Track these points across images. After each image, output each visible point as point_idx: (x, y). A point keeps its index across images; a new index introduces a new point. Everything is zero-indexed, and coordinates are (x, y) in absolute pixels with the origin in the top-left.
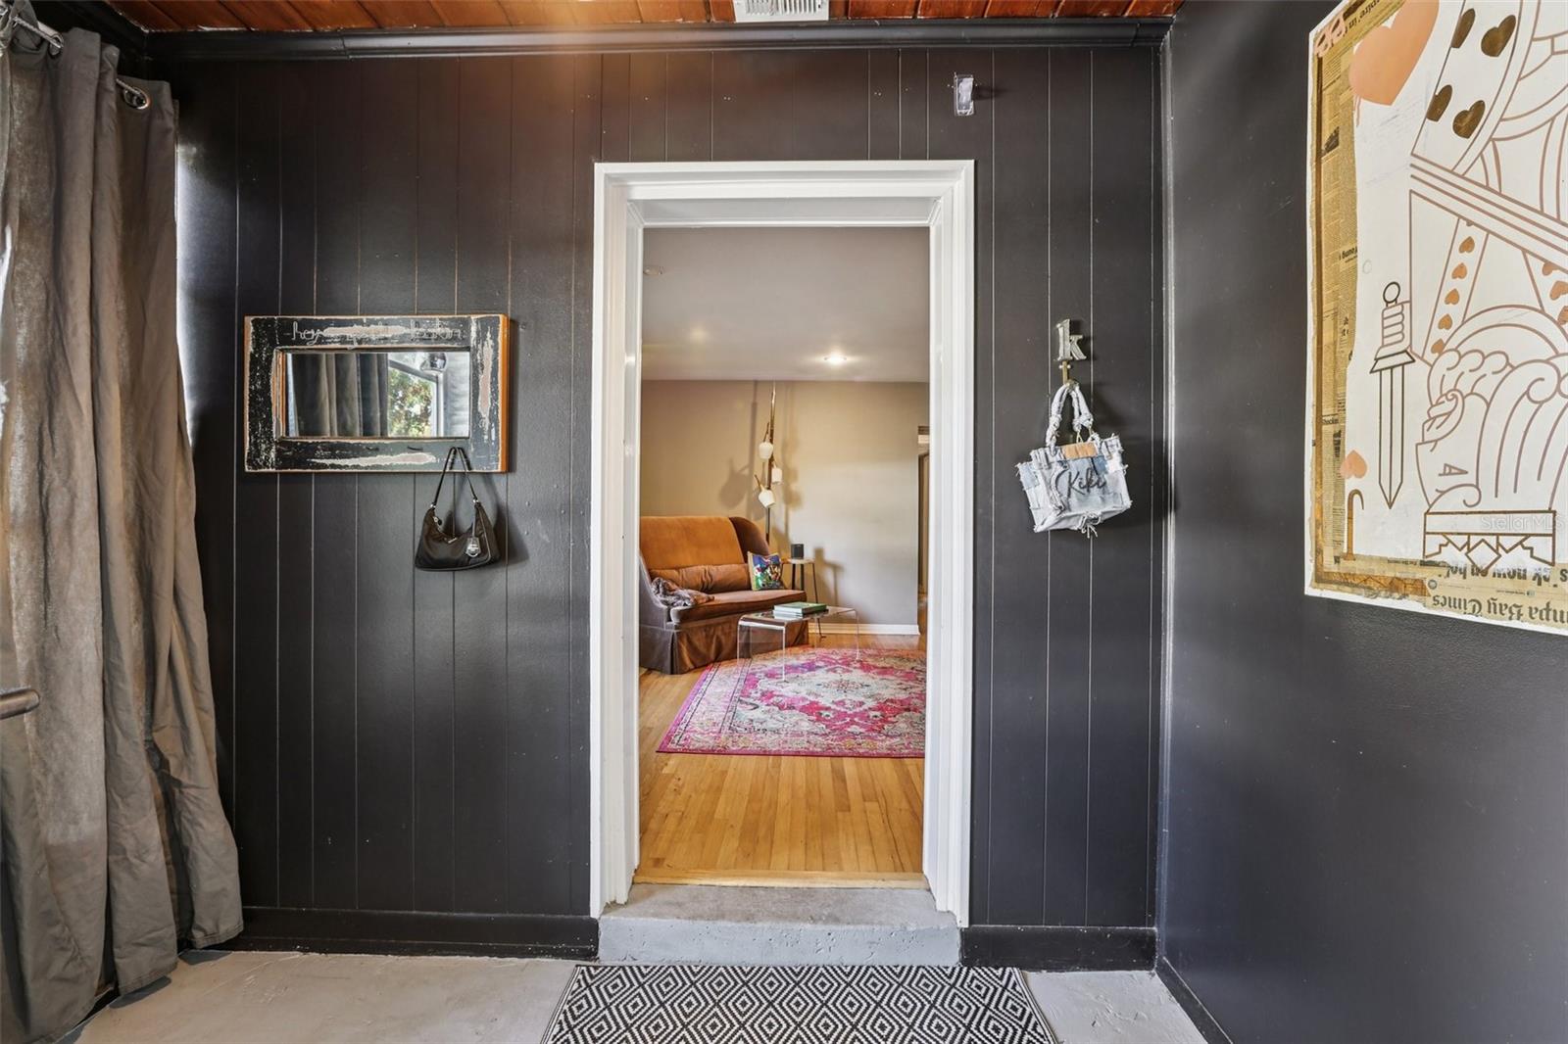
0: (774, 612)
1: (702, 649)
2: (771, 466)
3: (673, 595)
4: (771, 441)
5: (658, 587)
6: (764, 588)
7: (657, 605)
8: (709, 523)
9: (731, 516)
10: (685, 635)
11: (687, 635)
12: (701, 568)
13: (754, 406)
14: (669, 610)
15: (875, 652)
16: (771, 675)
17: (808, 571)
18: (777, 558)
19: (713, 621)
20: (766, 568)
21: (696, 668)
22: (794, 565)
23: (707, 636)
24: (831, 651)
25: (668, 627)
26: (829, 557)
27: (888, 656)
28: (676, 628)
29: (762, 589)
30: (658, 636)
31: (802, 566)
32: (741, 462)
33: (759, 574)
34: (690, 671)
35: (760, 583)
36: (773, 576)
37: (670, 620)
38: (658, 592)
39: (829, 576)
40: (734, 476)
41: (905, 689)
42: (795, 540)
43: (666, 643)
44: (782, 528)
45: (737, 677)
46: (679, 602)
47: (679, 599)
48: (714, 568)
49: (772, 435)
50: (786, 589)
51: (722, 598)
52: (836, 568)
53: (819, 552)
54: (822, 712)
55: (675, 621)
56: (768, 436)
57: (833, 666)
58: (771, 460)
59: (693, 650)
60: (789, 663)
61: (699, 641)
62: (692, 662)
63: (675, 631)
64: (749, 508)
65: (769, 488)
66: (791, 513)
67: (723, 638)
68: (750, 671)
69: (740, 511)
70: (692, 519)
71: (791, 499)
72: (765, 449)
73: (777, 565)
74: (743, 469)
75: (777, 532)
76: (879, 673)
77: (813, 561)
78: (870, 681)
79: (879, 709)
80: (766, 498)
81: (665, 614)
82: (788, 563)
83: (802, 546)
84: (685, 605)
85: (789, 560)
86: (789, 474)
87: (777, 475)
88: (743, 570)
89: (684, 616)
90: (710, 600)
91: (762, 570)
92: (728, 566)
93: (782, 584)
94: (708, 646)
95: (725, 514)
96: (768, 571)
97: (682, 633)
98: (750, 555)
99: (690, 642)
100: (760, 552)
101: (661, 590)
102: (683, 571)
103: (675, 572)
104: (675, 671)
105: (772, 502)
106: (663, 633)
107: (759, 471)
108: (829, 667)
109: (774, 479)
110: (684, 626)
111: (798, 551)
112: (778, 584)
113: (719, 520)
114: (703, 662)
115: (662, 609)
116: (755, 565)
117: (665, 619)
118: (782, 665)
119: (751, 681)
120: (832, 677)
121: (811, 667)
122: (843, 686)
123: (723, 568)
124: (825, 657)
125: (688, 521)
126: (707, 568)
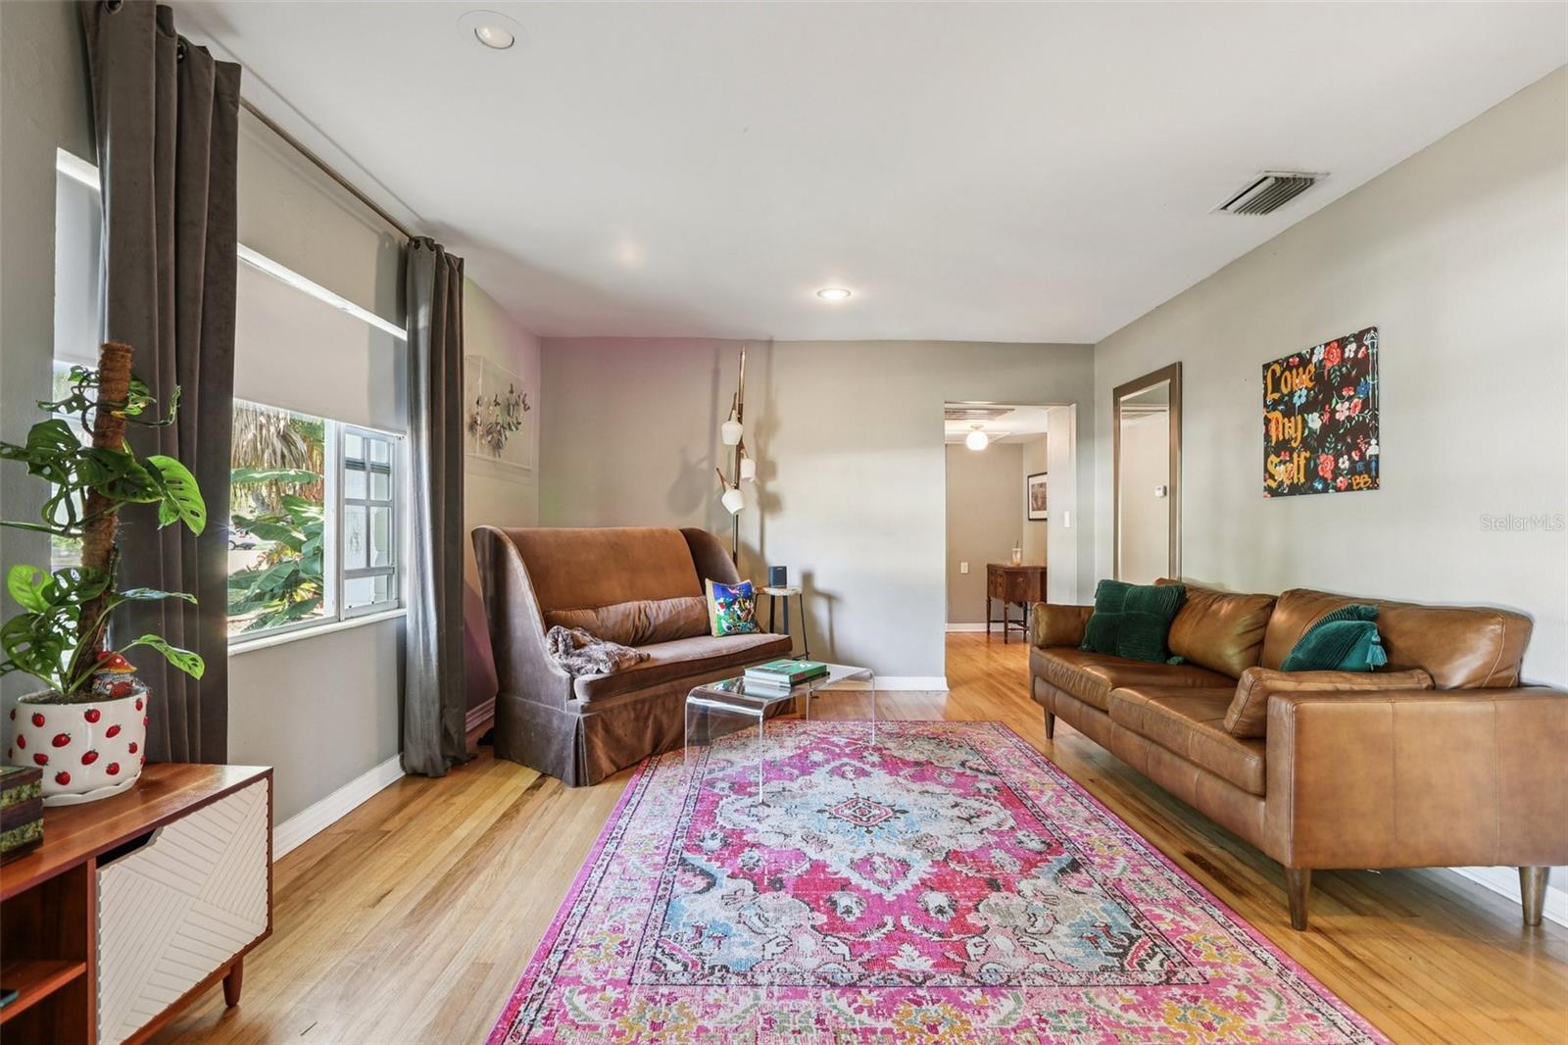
0: (745, 679)
1: (629, 740)
2: (739, 457)
3: (579, 655)
4: (740, 420)
5: (556, 642)
6: (731, 632)
7: (554, 671)
8: (650, 536)
9: (683, 527)
10: (599, 719)
11: (603, 721)
12: (631, 606)
13: (716, 373)
14: (572, 679)
15: (896, 729)
16: (740, 788)
17: (794, 606)
18: (748, 587)
19: (647, 693)
20: (733, 603)
21: (619, 770)
22: (773, 597)
23: (637, 719)
24: (829, 726)
25: (570, 709)
26: (821, 583)
27: (916, 737)
28: (584, 709)
29: (727, 635)
30: (556, 722)
31: (785, 597)
32: (698, 452)
33: (722, 612)
34: (607, 778)
35: (725, 625)
36: (743, 615)
37: (573, 696)
38: (557, 650)
39: (820, 609)
40: (688, 471)
41: (968, 820)
42: (773, 559)
43: (567, 734)
44: (755, 543)
45: (683, 790)
46: (590, 666)
47: (589, 661)
48: (654, 605)
49: (740, 413)
50: (762, 632)
51: (664, 653)
52: (830, 598)
53: (807, 578)
54: (836, 895)
55: (582, 699)
56: (735, 414)
57: (837, 763)
58: (740, 446)
59: (614, 742)
60: (768, 756)
61: (622, 728)
62: (613, 762)
63: (582, 716)
64: (709, 516)
65: (737, 487)
66: (768, 523)
67: (665, 720)
68: (707, 777)
69: (697, 522)
70: (624, 532)
71: (769, 504)
72: (731, 432)
73: (748, 597)
74: (702, 460)
75: (748, 550)
76: (914, 778)
77: (800, 590)
78: (904, 800)
79: (939, 883)
80: (732, 501)
81: (566, 687)
82: (764, 593)
83: (785, 568)
84: (599, 671)
85: (766, 590)
86: (766, 469)
87: (748, 468)
88: (699, 606)
89: (596, 689)
90: (641, 659)
91: (727, 606)
92: (675, 601)
93: (757, 625)
94: (639, 735)
95: (674, 522)
96: (736, 607)
97: (593, 719)
98: (709, 583)
99: (607, 730)
100: (722, 580)
101: (561, 646)
102: (603, 612)
103: (591, 614)
104: (582, 780)
105: (741, 507)
106: (562, 718)
107: (725, 462)
108: (833, 764)
109: (744, 475)
110: (598, 706)
111: (780, 576)
112: (750, 625)
113: (666, 532)
114: (632, 761)
115: (560, 679)
116: (716, 598)
117: (566, 695)
118: (757, 761)
119: (705, 807)
120: (842, 788)
121: (803, 765)
122: (863, 815)
123: (667, 605)
124: (823, 740)
125: (616, 533)
126: (643, 604)
